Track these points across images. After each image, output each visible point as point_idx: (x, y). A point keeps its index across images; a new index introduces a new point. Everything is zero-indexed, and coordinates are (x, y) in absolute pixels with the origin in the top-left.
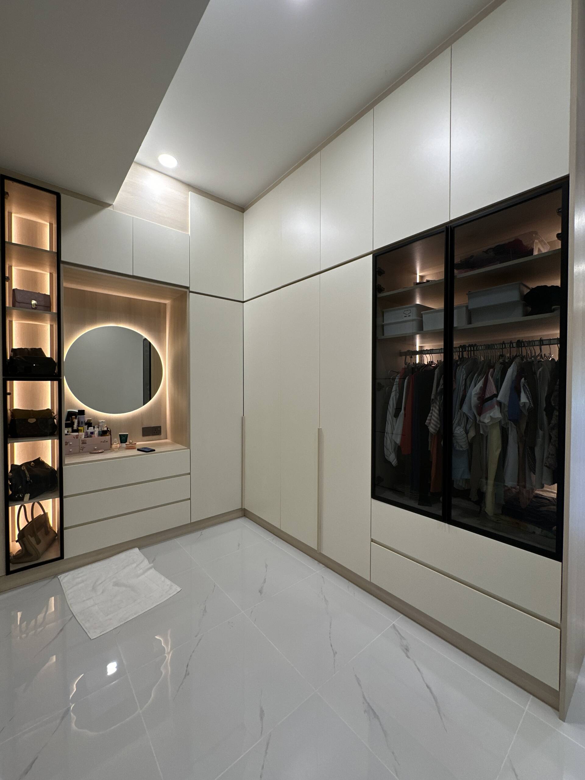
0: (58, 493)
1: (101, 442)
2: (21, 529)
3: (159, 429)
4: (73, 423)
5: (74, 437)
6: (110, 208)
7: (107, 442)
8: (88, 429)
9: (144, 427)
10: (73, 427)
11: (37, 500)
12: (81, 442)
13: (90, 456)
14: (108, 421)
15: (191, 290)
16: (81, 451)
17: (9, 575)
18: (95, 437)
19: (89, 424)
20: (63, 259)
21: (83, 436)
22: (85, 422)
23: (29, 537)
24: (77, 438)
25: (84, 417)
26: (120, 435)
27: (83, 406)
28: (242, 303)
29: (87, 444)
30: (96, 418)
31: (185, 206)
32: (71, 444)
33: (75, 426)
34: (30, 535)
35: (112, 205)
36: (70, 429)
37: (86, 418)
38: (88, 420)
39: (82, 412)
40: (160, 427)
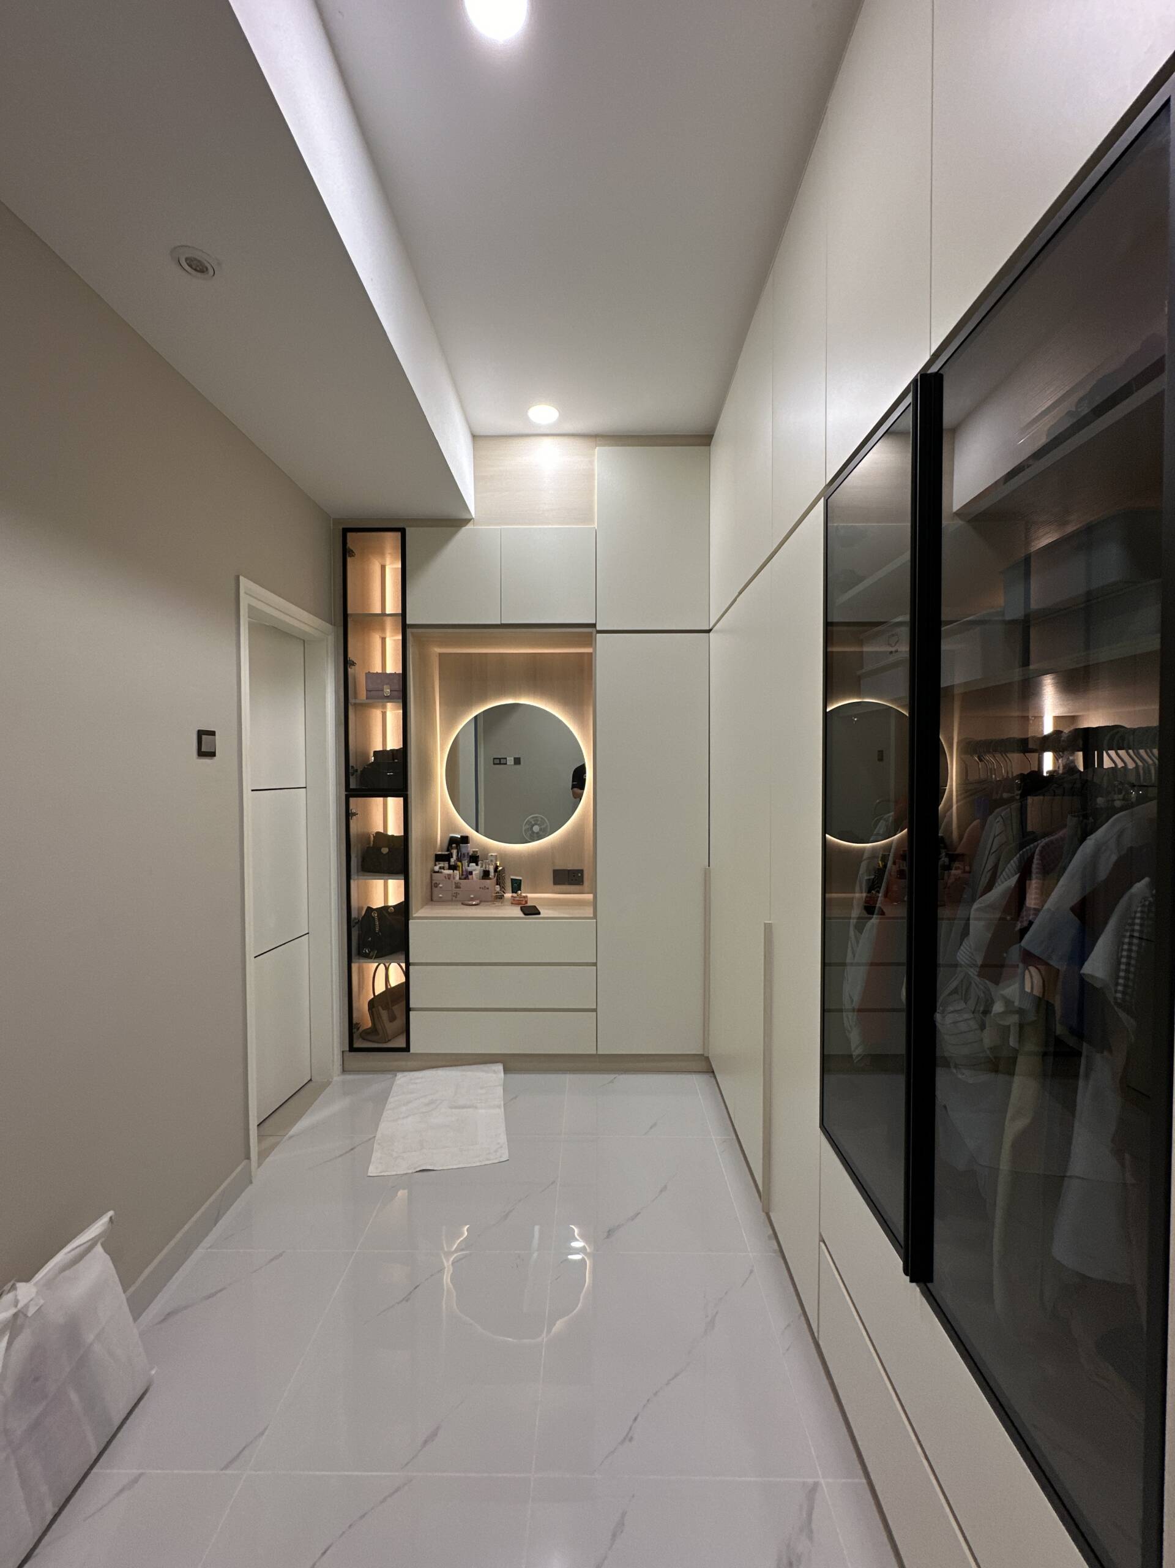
0: (403, 957)
1: (480, 888)
2: (376, 994)
3: (579, 875)
4: (451, 856)
5: (445, 877)
6: (470, 526)
7: (488, 888)
8: (468, 866)
9: (557, 868)
10: (449, 861)
11: (384, 961)
12: (454, 886)
13: (460, 909)
14: (503, 856)
15: (598, 628)
16: (454, 898)
17: (352, 1053)
18: (472, 879)
19: (474, 859)
20: (408, 622)
21: (457, 878)
22: (468, 854)
23: (380, 1008)
24: (449, 879)
25: (467, 847)
26: (512, 879)
27: (470, 831)
28: (707, 634)
29: (461, 889)
30: (486, 850)
31: (589, 476)
32: (441, 887)
33: (453, 860)
34: (381, 1006)
35: (472, 522)
36: (446, 865)
37: (470, 849)
38: (474, 851)
39: (465, 839)
40: (582, 871)
